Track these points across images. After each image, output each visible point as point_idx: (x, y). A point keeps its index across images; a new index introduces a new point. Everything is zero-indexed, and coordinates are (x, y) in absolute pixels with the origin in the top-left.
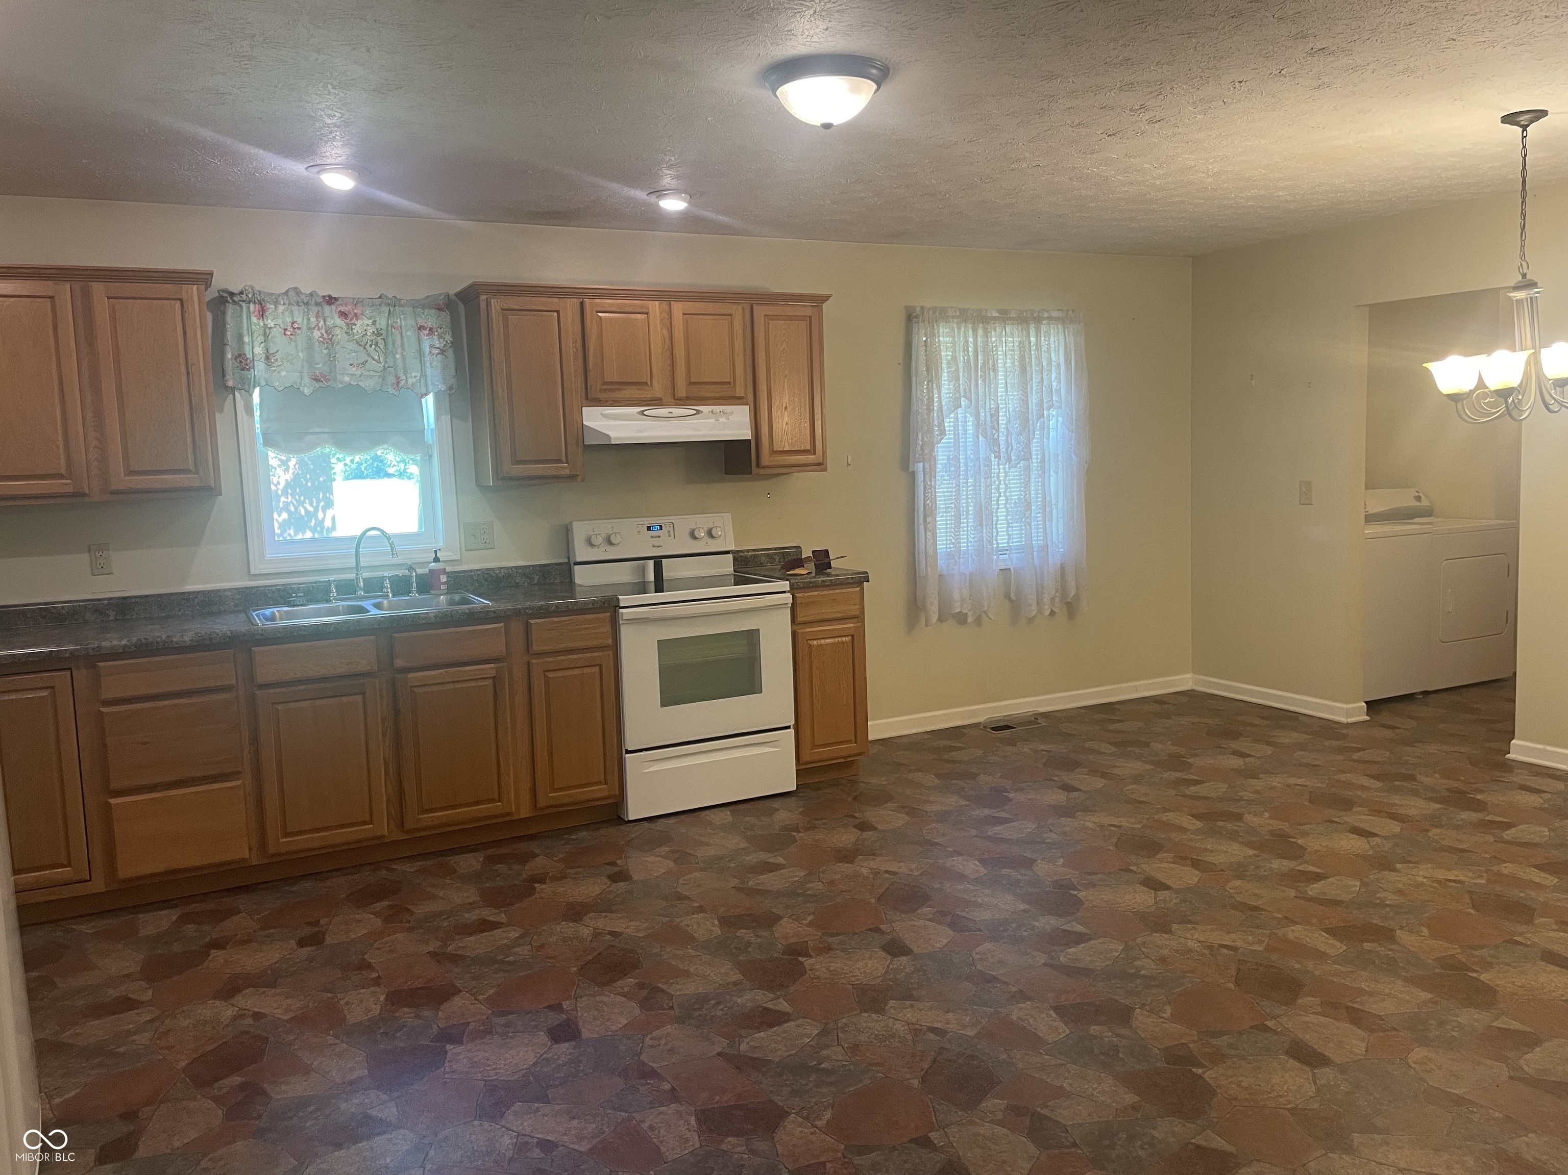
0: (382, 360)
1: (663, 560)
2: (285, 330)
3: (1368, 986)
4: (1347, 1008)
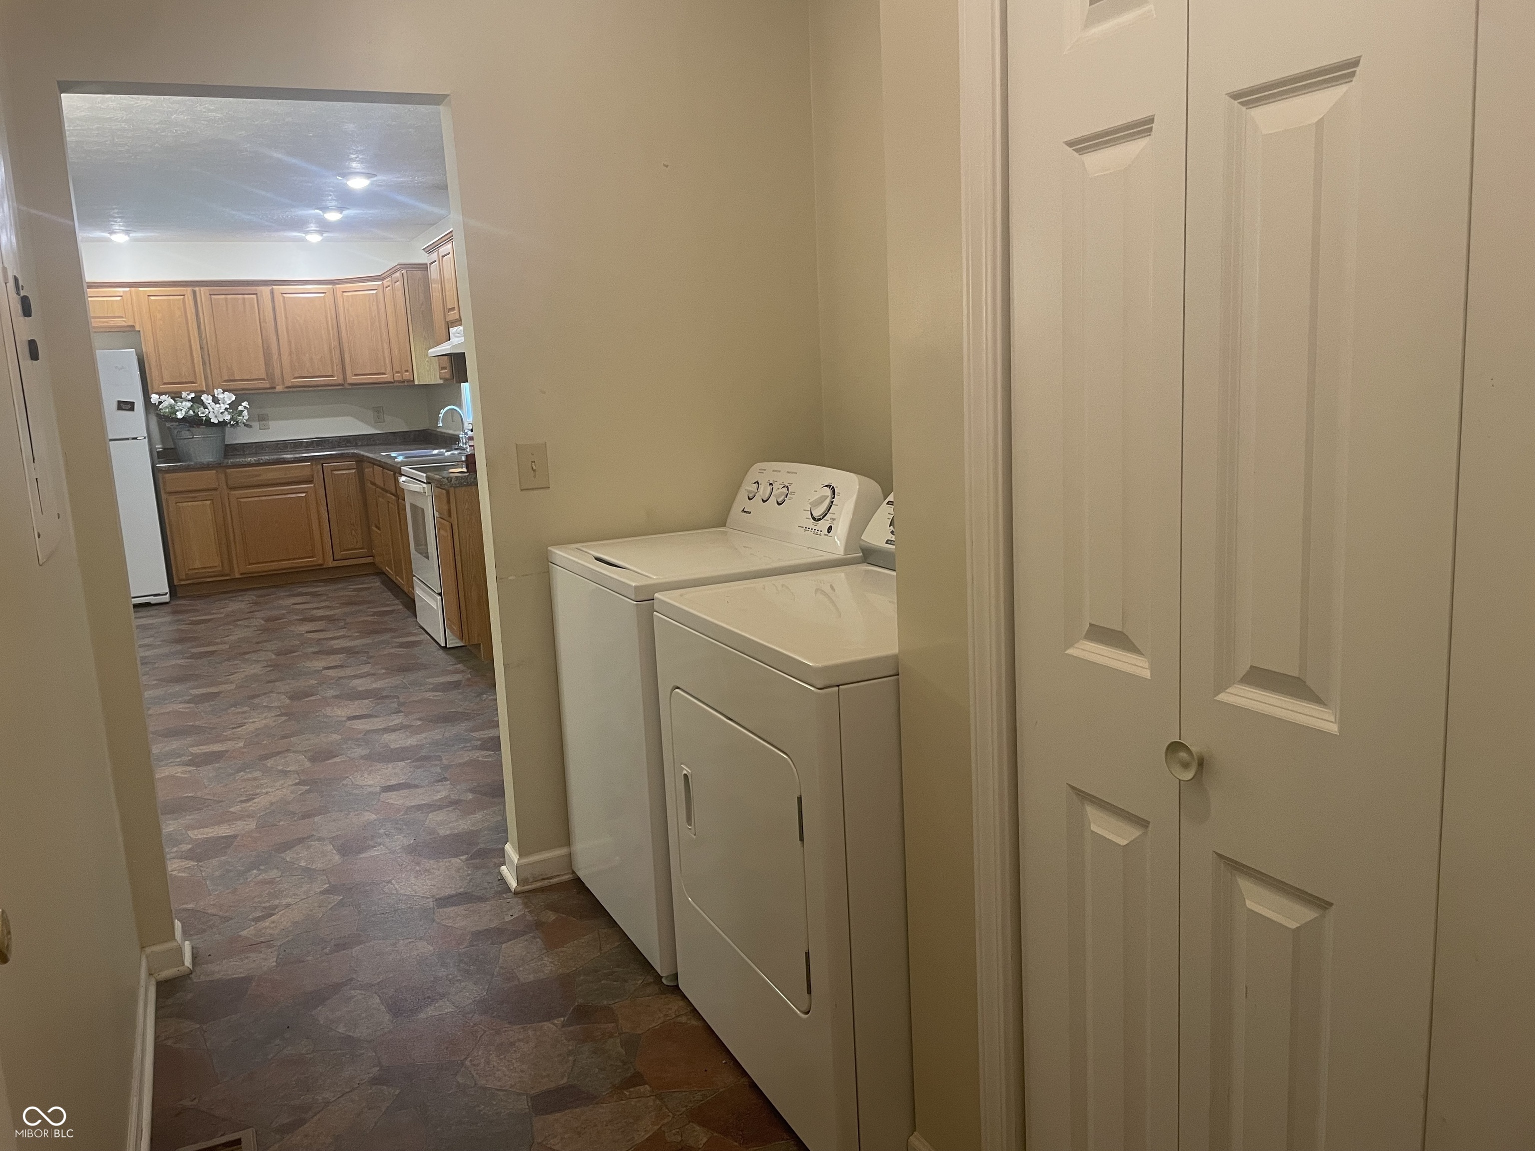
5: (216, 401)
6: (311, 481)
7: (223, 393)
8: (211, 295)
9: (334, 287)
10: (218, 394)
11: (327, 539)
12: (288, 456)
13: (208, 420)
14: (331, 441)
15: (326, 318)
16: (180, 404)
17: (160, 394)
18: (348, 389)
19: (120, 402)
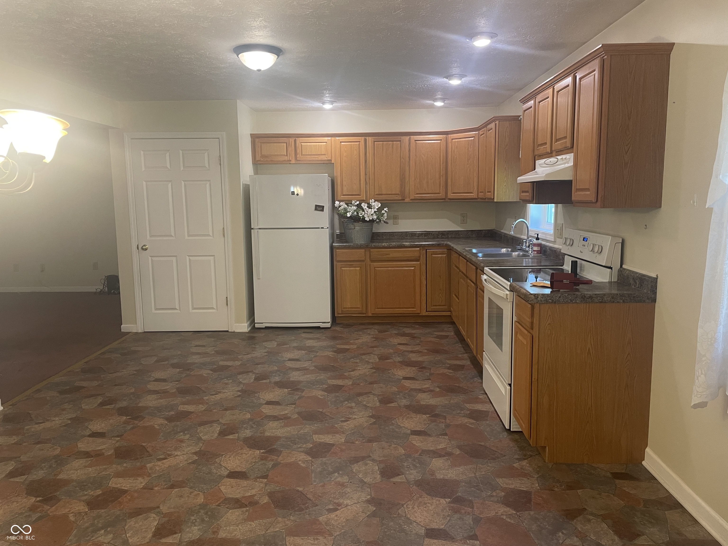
3: (88, 470)
4: (92, 457)
5: (370, 207)
6: (418, 260)
7: (374, 202)
8: (374, 141)
9: (447, 136)
10: (372, 203)
11: (424, 298)
12: (407, 244)
13: (364, 218)
15: (440, 156)
16: (350, 207)
17: (340, 201)
18: (448, 202)
19: (316, 206)
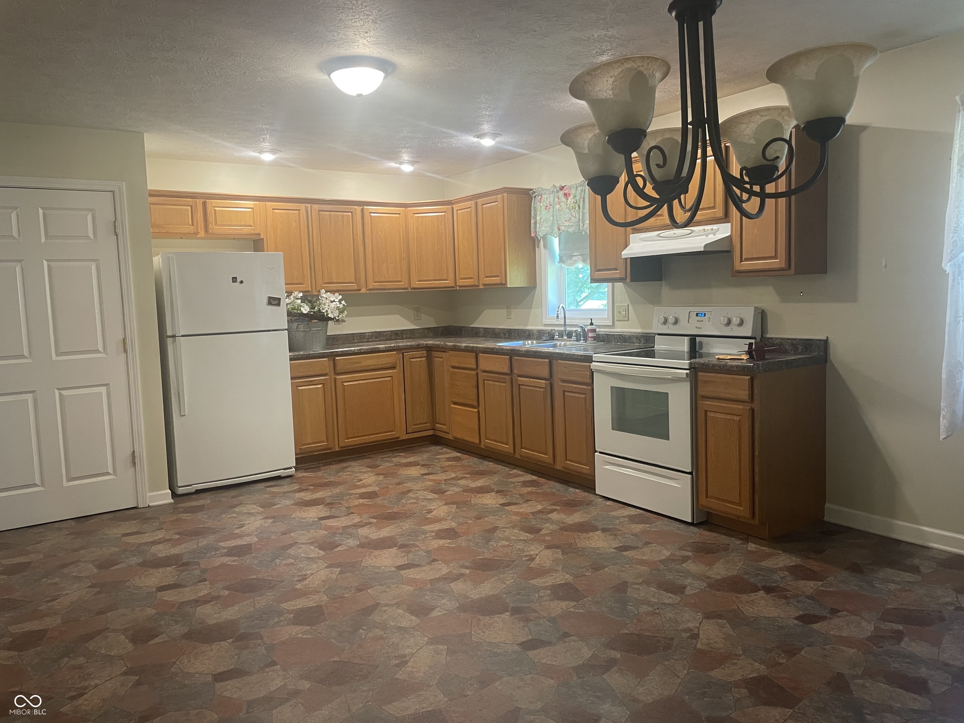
0: (577, 216)
1: (697, 338)
2: (547, 207)
6: (395, 367)
7: (326, 293)
8: (319, 211)
9: (406, 209)
11: (403, 416)
14: (385, 334)
19: (270, 298)
